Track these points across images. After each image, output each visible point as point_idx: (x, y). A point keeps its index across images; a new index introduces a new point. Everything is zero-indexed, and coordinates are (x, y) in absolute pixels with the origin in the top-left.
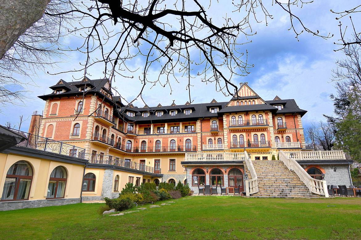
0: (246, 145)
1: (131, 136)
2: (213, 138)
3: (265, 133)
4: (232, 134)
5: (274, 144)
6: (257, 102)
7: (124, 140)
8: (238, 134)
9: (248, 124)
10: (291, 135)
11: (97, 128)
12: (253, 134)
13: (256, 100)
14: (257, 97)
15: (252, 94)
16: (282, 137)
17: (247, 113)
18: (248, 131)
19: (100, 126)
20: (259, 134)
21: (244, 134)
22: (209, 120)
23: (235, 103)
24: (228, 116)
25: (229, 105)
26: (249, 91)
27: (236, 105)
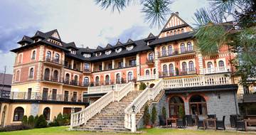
0: (175, 74)
1: (88, 73)
2: (149, 69)
3: (193, 60)
4: (162, 64)
5: (202, 71)
6: (185, 30)
7: (81, 77)
8: (168, 64)
9: (176, 53)
10: (224, 60)
11: (47, 70)
12: (181, 62)
13: (185, 29)
14: (186, 26)
15: (181, 23)
16: (215, 62)
17: (176, 42)
18: (177, 60)
19: (50, 69)
20: (187, 61)
21: (173, 63)
22: (146, 53)
23: (165, 35)
24: (159, 48)
25: (160, 37)
26: (178, 20)
27: (166, 36)
